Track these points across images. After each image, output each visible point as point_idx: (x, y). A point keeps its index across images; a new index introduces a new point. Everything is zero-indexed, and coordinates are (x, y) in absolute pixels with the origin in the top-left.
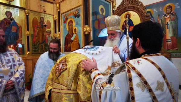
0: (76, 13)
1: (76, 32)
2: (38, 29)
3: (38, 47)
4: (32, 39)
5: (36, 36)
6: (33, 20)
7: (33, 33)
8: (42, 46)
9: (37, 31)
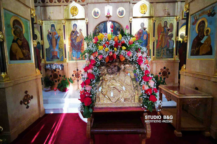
0: (211, 11)
1: (209, 34)
2: (162, 34)
3: (161, 52)
5: (160, 42)
7: (157, 39)
8: (164, 51)
9: (161, 36)
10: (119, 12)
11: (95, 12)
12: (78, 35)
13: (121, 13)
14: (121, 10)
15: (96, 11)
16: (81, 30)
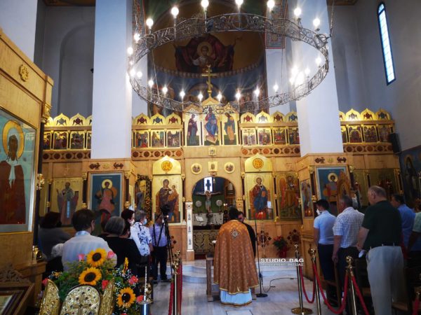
2: (287, 190)
3: (287, 211)
4: (281, 203)
5: (284, 199)
6: (280, 181)
7: (281, 196)
8: (291, 209)
9: (285, 193)
10: (227, 167)
11: (195, 167)
12: (170, 192)
13: (230, 168)
14: (229, 166)
15: (197, 167)
16: (174, 187)
